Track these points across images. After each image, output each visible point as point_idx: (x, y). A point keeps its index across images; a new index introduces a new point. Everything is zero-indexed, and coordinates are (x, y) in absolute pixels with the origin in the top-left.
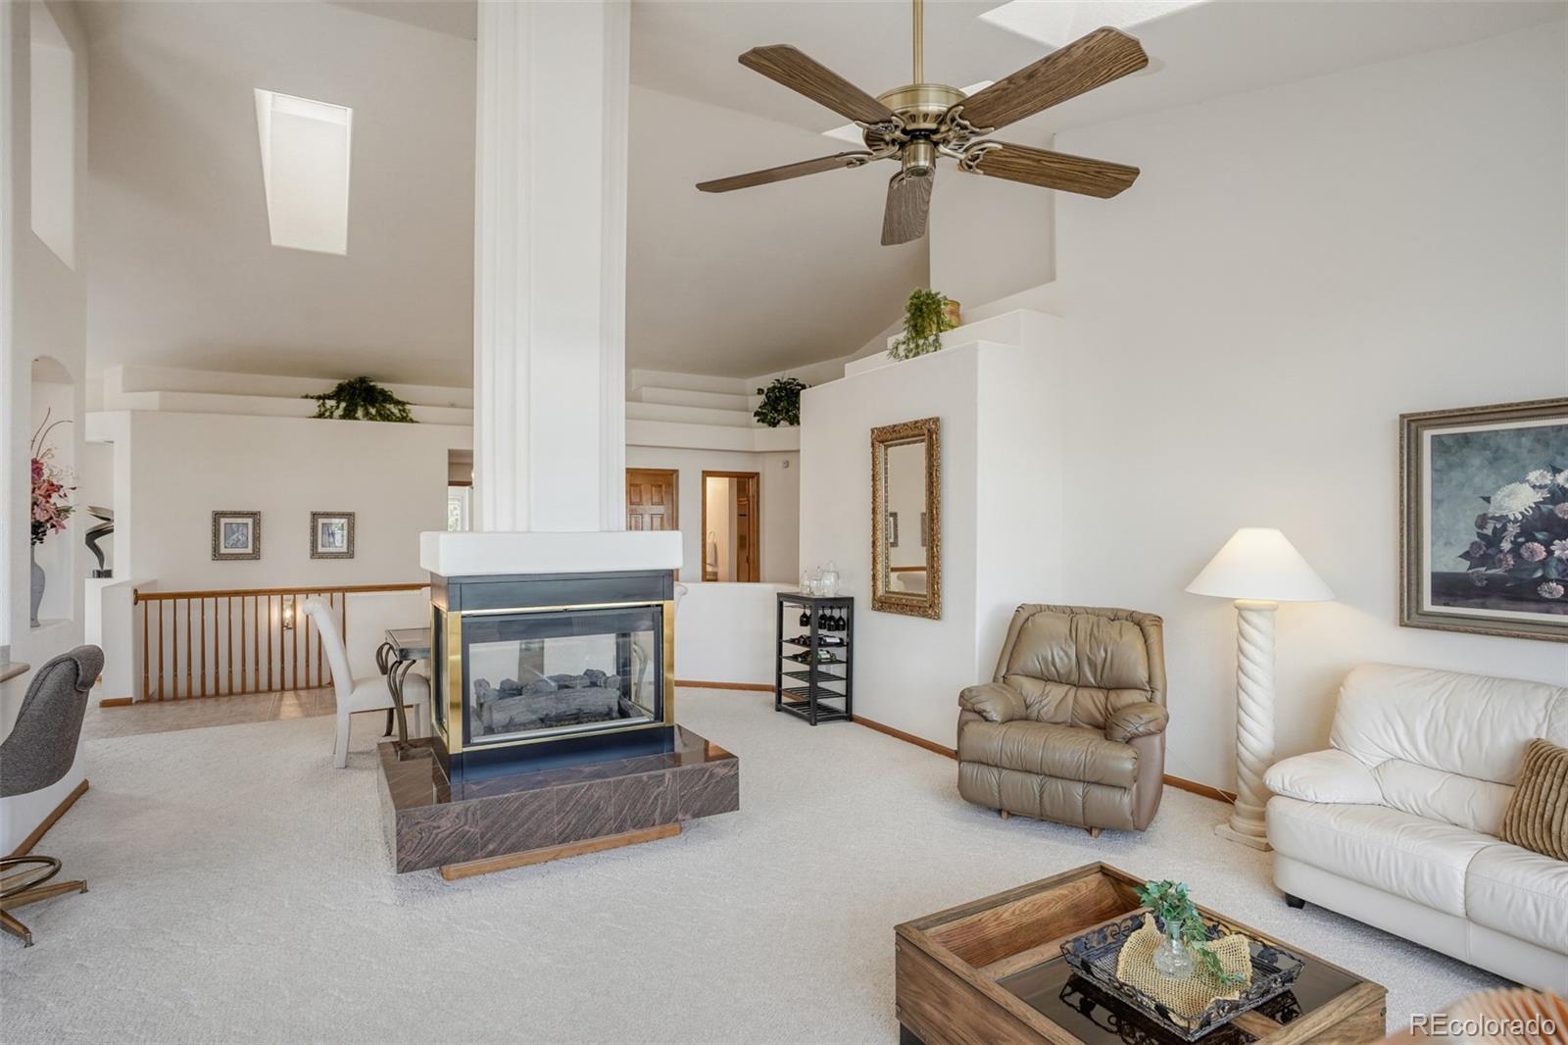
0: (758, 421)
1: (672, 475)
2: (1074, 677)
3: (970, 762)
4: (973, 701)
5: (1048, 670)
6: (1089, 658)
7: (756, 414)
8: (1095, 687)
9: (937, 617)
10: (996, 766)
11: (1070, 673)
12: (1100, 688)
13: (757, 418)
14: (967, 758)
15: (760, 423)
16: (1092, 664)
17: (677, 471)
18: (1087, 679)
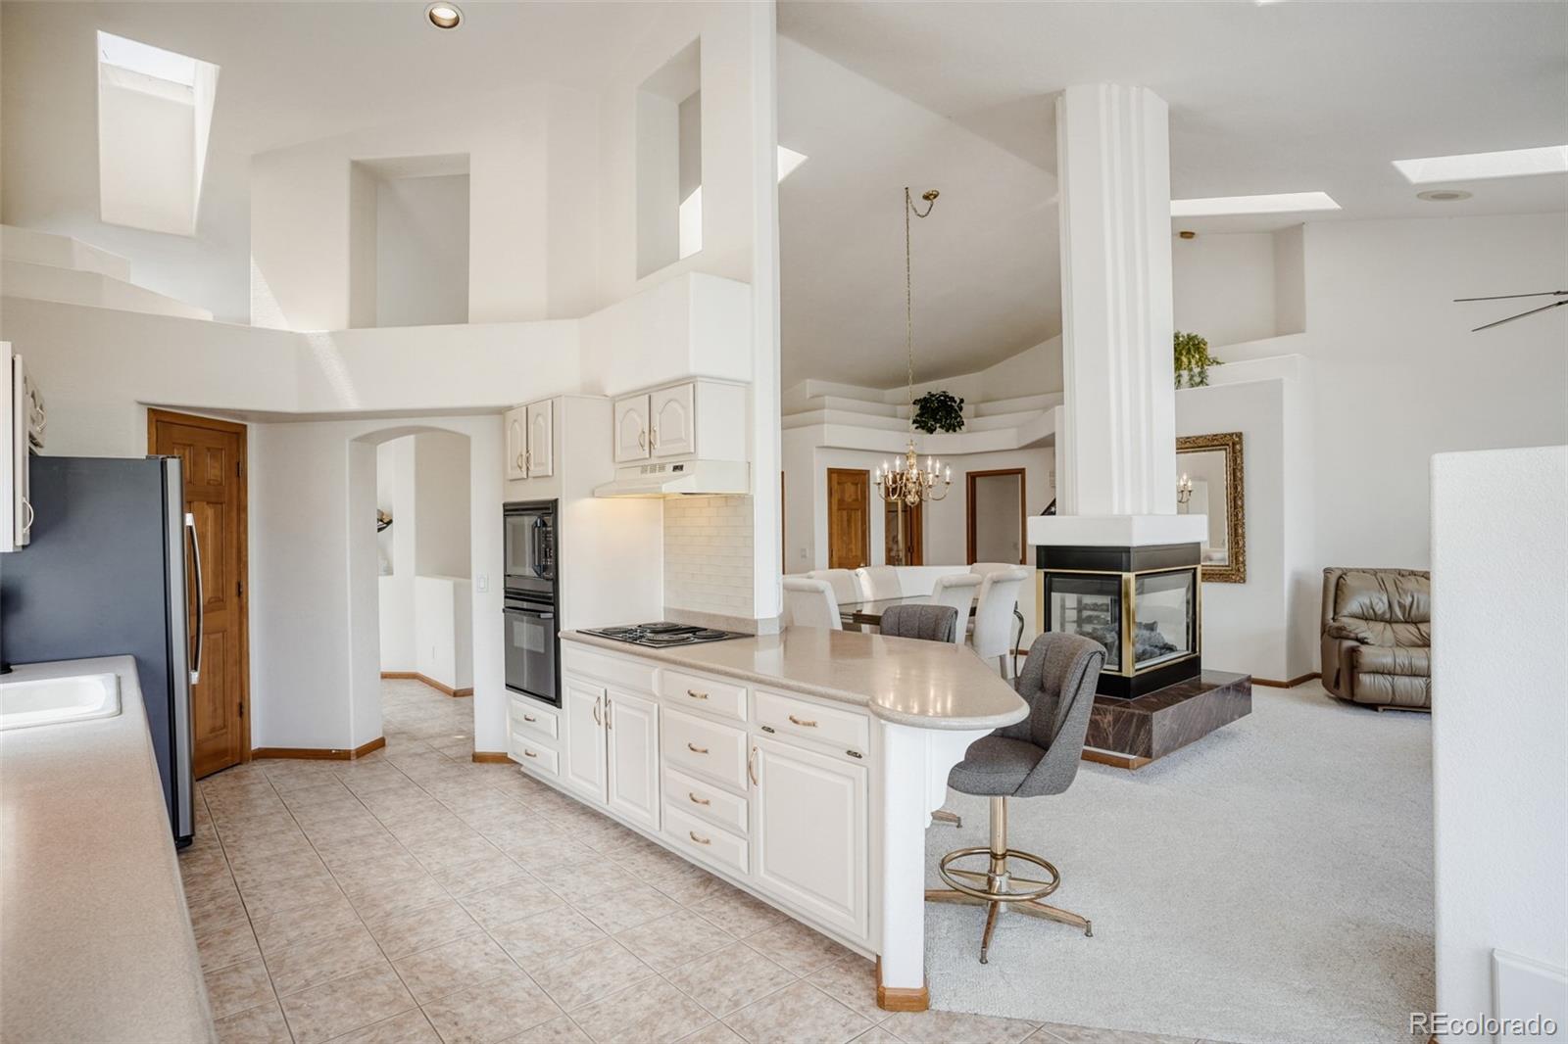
0: (917, 428)
1: (865, 474)
2: (1388, 616)
3: (1369, 672)
4: (1356, 631)
5: (1368, 611)
6: (1399, 602)
7: (914, 422)
8: (1402, 622)
9: (1243, 580)
10: (1389, 674)
11: (1384, 613)
12: (1406, 622)
13: (916, 425)
14: (1366, 670)
15: (920, 430)
16: (1401, 606)
17: (869, 471)
18: (1396, 615)
